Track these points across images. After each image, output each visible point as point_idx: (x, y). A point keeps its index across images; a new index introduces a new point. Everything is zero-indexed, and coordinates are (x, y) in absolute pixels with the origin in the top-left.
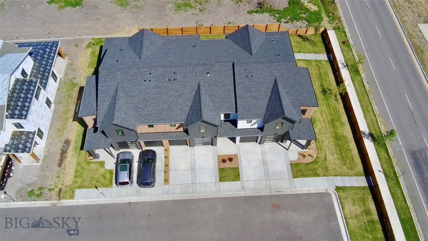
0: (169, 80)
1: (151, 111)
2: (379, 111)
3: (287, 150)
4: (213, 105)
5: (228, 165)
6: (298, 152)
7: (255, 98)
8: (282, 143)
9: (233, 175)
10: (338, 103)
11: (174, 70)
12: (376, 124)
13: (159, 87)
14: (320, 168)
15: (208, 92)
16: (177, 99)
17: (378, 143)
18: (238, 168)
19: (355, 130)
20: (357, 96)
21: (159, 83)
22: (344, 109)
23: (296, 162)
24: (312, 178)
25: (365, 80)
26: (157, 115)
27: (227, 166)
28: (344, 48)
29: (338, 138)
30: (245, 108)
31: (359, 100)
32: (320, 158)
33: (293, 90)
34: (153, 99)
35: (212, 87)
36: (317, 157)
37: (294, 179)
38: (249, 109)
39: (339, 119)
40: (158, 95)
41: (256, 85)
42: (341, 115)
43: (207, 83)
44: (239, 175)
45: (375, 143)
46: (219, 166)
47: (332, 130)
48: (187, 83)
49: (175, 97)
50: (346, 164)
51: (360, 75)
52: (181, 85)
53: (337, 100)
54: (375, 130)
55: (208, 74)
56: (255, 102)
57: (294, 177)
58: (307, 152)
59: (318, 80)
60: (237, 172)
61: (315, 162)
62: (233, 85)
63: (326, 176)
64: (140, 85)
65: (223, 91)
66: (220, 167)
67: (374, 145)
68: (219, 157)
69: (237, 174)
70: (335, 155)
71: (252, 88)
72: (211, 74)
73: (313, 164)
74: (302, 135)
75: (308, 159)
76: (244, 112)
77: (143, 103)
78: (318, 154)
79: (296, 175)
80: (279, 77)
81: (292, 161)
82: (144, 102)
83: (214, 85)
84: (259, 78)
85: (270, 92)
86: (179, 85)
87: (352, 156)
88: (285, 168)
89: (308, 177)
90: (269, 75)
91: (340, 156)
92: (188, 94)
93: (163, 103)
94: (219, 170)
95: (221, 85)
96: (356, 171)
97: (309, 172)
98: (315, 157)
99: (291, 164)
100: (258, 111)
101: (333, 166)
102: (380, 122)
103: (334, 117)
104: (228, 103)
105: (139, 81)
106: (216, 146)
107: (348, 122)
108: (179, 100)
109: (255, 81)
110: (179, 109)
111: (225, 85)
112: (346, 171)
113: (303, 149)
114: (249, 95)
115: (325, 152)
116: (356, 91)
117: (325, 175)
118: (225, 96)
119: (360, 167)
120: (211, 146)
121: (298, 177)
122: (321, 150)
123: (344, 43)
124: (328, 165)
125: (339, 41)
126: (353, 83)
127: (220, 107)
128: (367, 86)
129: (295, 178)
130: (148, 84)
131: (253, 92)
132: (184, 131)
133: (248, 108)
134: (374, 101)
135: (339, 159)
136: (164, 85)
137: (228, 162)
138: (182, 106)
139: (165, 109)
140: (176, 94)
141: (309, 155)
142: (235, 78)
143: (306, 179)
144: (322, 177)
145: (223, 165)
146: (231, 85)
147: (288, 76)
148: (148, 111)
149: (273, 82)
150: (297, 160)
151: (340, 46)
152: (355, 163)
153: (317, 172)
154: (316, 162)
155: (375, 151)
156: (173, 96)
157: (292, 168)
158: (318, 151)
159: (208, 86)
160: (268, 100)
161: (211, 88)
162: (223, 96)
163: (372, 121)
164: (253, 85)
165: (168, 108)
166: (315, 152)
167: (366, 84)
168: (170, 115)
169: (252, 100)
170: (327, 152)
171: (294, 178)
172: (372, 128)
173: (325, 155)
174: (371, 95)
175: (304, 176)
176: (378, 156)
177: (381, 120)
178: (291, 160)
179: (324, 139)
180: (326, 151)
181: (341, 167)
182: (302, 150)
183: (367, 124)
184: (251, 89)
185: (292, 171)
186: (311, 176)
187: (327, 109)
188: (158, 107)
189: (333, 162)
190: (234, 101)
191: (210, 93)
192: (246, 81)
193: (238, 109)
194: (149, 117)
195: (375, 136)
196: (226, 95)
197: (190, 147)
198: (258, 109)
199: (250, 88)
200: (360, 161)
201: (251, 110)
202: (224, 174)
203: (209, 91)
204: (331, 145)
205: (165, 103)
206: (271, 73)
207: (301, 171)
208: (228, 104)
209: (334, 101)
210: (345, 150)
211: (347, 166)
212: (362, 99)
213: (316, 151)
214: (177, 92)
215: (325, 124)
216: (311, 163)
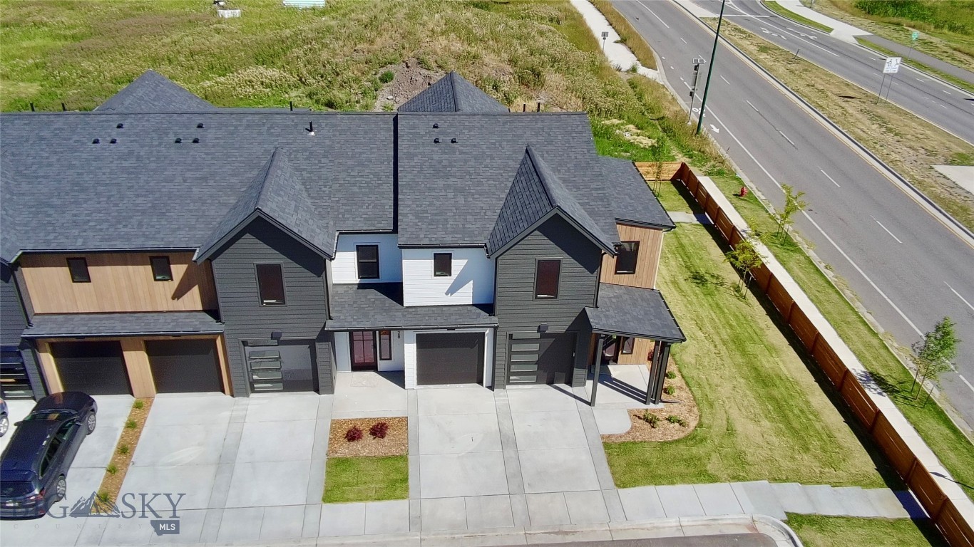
0: (178, 141)
1: (88, 215)
2: (881, 324)
3: (589, 404)
4: (313, 203)
5: (368, 446)
6: (630, 412)
7: (458, 190)
8: (571, 386)
9: (383, 481)
10: (748, 304)
11: (199, 120)
12: (883, 351)
13: (138, 158)
14: (714, 456)
15: (304, 173)
16: (190, 188)
17: (905, 398)
18: (404, 458)
19: (816, 365)
20: (804, 291)
21: (142, 146)
22: (768, 318)
23: (623, 440)
24: (689, 487)
25: (820, 262)
26: (105, 226)
27: (364, 453)
28: (740, 203)
29: (763, 380)
30: (425, 215)
31: (812, 300)
32: (710, 427)
33: (585, 175)
34: (107, 185)
35: (320, 162)
36: (700, 425)
37: (620, 490)
38: (438, 217)
39: (758, 337)
40: (126, 176)
41: (466, 161)
42: (761, 329)
43: (306, 151)
44: (405, 480)
45: (895, 397)
46: (332, 450)
47: (739, 359)
48: (236, 149)
49: (185, 181)
50: (808, 449)
51: (800, 251)
52: (213, 154)
53: (745, 297)
54: (886, 366)
55: (311, 131)
56: (461, 200)
57: (621, 484)
58: (661, 410)
59: (678, 255)
60: (397, 470)
61: (692, 439)
62: (392, 163)
63: (744, 479)
64: (76, 152)
65: (354, 177)
66: (332, 455)
67: (895, 403)
68: (336, 425)
69: (400, 476)
70: (766, 423)
71: (451, 166)
72: (319, 131)
73: (687, 445)
74: (632, 324)
75: (665, 429)
76: (420, 224)
77: (67, 194)
78: (700, 416)
79: (626, 478)
80: (538, 146)
81: (609, 436)
82: (72, 191)
83: (325, 157)
84: (475, 146)
85: (512, 179)
86: (207, 154)
87: (826, 427)
88: (585, 458)
89: (673, 483)
90: (508, 141)
91: (781, 426)
92: (233, 175)
93: (138, 196)
94: (328, 465)
95: (350, 162)
96: (853, 471)
97: (675, 469)
98: (693, 424)
99: (607, 446)
100: (470, 222)
101: (764, 453)
102: (897, 351)
103: (739, 330)
104: (369, 205)
105: (76, 142)
106: (332, 392)
107: (790, 347)
108: (194, 189)
109: (461, 153)
110: (190, 211)
111: (366, 163)
112: (817, 471)
113: (645, 403)
114: (441, 183)
115: (726, 413)
116: (795, 281)
117: (736, 478)
118: (360, 187)
119: (863, 461)
120: (311, 395)
121: (634, 483)
122: (711, 405)
123: (740, 195)
124: (743, 449)
125: (724, 194)
126: (784, 267)
127: (340, 216)
128: (829, 275)
129: (624, 487)
130: (104, 149)
131: (455, 177)
132: (204, 311)
133: (436, 215)
134: (859, 304)
135: (779, 433)
136: (155, 153)
137: (368, 438)
138: (203, 204)
139: (138, 211)
140: (188, 174)
141: (670, 420)
142: (399, 143)
143: (665, 490)
144: (727, 484)
145: (346, 450)
146: (386, 163)
147: (567, 145)
148: (75, 215)
149: (521, 156)
150: (629, 433)
151: (731, 202)
152: (841, 448)
153: (708, 468)
154: (697, 438)
155: (905, 420)
156: (179, 179)
157: (609, 455)
158: (699, 410)
159: (305, 159)
160: (504, 196)
161: (315, 164)
162: (356, 189)
163: (868, 346)
164: (455, 161)
165: (153, 207)
166: (690, 411)
167: (825, 270)
168: (153, 226)
169: (451, 195)
170: (734, 413)
171: (619, 486)
172: (874, 363)
173: (728, 419)
174: (848, 292)
175: (655, 479)
176: (918, 431)
177: (896, 345)
178: (606, 432)
179: (716, 380)
180: (731, 411)
181: (793, 458)
182: (643, 406)
183: (855, 353)
184: (448, 169)
185: (611, 465)
186: (684, 478)
187: (713, 314)
188: (116, 205)
189: (759, 440)
190: (391, 202)
191: (309, 175)
192: (432, 151)
193: (400, 217)
194: (73, 231)
195: (890, 381)
196: (365, 187)
197: (233, 396)
198: (469, 218)
199: (445, 167)
200: (860, 444)
201: (446, 220)
202: (345, 477)
203: (304, 169)
204: (746, 396)
205: (145, 196)
206: (514, 136)
207: (646, 464)
208: (367, 208)
209: (735, 300)
210: (797, 411)
211: (815, 457)
212: (821, 298)
213: (695, 409)
214: (197, 170)
215: (716, 346)
216: (678, 441)
